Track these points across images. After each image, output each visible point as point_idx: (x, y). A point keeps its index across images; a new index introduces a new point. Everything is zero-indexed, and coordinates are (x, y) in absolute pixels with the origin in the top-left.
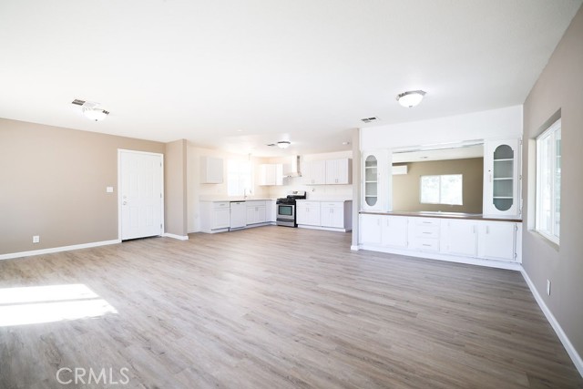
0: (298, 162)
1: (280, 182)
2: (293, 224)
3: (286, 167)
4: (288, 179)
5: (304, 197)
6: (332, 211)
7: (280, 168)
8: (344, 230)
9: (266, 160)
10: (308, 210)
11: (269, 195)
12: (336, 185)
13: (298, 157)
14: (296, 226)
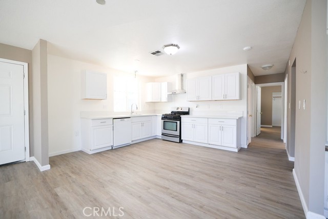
0: (182, 80)
1: (164, 99)
2: (177, 140)
3: (170, 85)
4: (172, 96)
5: (187, 113)
6: (222, 129)
7: (164, 86)
8: (236, 150)
9: (152, 79)
10: (194, 126)
11: (155, 111)
12: (225, 100)
13: (182, 75)
14: (181, 141)
